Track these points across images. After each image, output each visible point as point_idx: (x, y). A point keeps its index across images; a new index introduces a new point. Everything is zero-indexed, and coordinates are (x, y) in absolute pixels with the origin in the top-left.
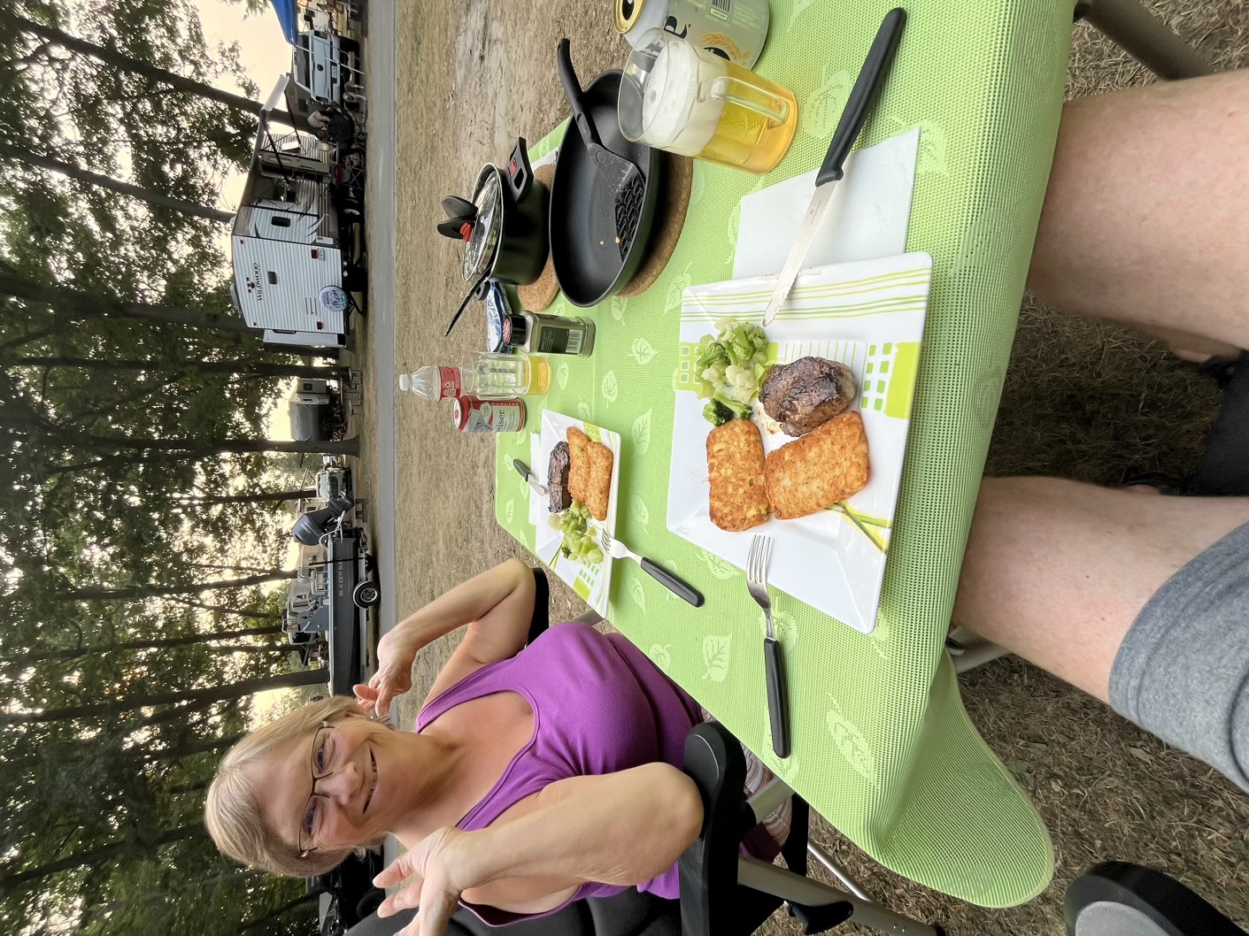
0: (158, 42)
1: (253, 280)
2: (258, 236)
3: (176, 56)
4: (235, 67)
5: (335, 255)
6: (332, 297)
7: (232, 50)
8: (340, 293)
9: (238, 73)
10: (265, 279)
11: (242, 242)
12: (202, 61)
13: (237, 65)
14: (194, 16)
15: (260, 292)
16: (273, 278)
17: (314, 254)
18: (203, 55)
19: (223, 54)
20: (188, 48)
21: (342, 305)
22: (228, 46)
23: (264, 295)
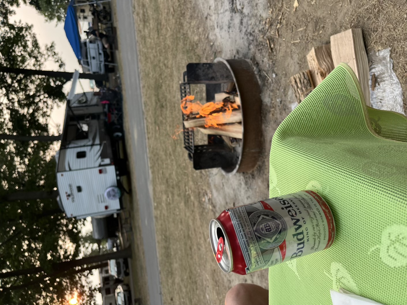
0: (19, 54)
1: (69, 192)
2: (70, 170)
3: (27, 56)
4: (53, 54)
5: (111, 170)
6: (112, 193)
7: (52, 47)
8: (116, 190)
9: (55, 56)
10: (75, 190)
11: (62, 175)
12: (39, 55)
13: (54, 53)
14: (34, 37)
15: (73, 198)
16: (79, 189)
17: (101, 172)
18: (39, 53)
19: (48, 50)
20: (32, 51)
21: (118, 195)
22: (49, 45)
23: (76, 199)
